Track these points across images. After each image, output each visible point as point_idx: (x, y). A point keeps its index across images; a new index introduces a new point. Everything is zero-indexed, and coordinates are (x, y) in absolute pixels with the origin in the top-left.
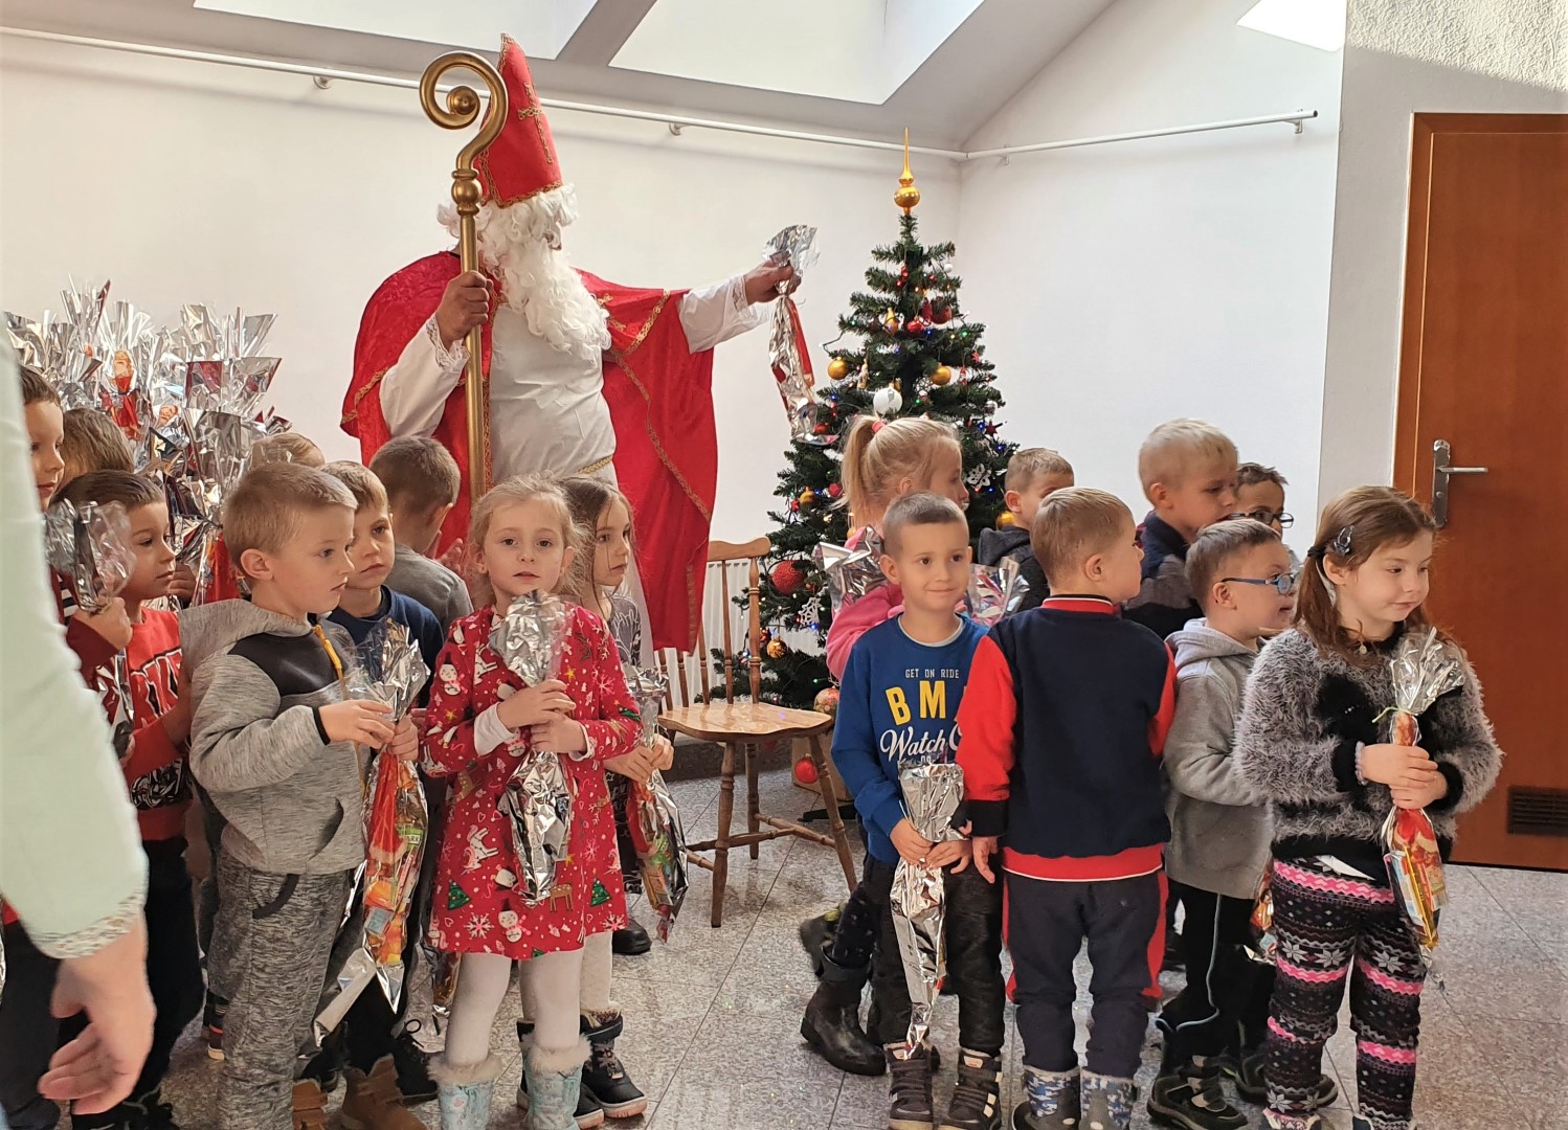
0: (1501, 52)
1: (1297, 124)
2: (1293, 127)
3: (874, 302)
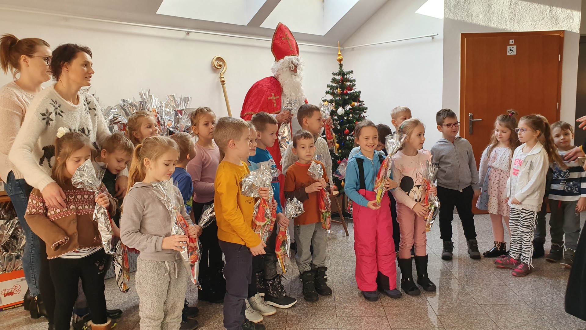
0: (480, 18)
1: (432, 37)
2: (431, 38)
3: (333, 86)
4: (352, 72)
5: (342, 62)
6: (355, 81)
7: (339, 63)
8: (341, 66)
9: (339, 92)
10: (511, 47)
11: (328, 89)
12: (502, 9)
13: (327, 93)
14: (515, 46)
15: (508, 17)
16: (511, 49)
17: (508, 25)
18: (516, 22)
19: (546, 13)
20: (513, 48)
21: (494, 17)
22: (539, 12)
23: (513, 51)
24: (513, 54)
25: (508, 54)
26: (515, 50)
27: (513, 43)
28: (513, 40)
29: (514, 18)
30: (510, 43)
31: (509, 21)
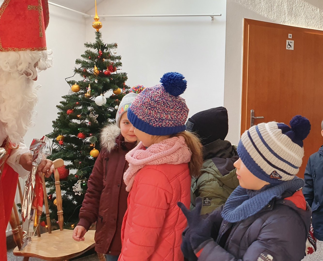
2: (211, 18)
3: (87, 63)
4: (116, 45)
5: (100, 30)
6: (120, 59)
7: (96, 30)
8: (98, 35)
9: (96, 71)
10: (290, 41)
11: (79, 66)
13: (77, 71)
14: (293, 41)
15: (286, 10)
16: (290, 43)
17: (287, 18)
18: (293, 16)
19: (316, 12)
21: (275, 7)
22: (311, 9)
23: (291, 46)
24: (290, 49)
25: (287, 48)
26: (292, 45)
27: (291, 38)
28: (291, 35)
29: (291, 12)
30: (289, 37)
31: (287, 14)
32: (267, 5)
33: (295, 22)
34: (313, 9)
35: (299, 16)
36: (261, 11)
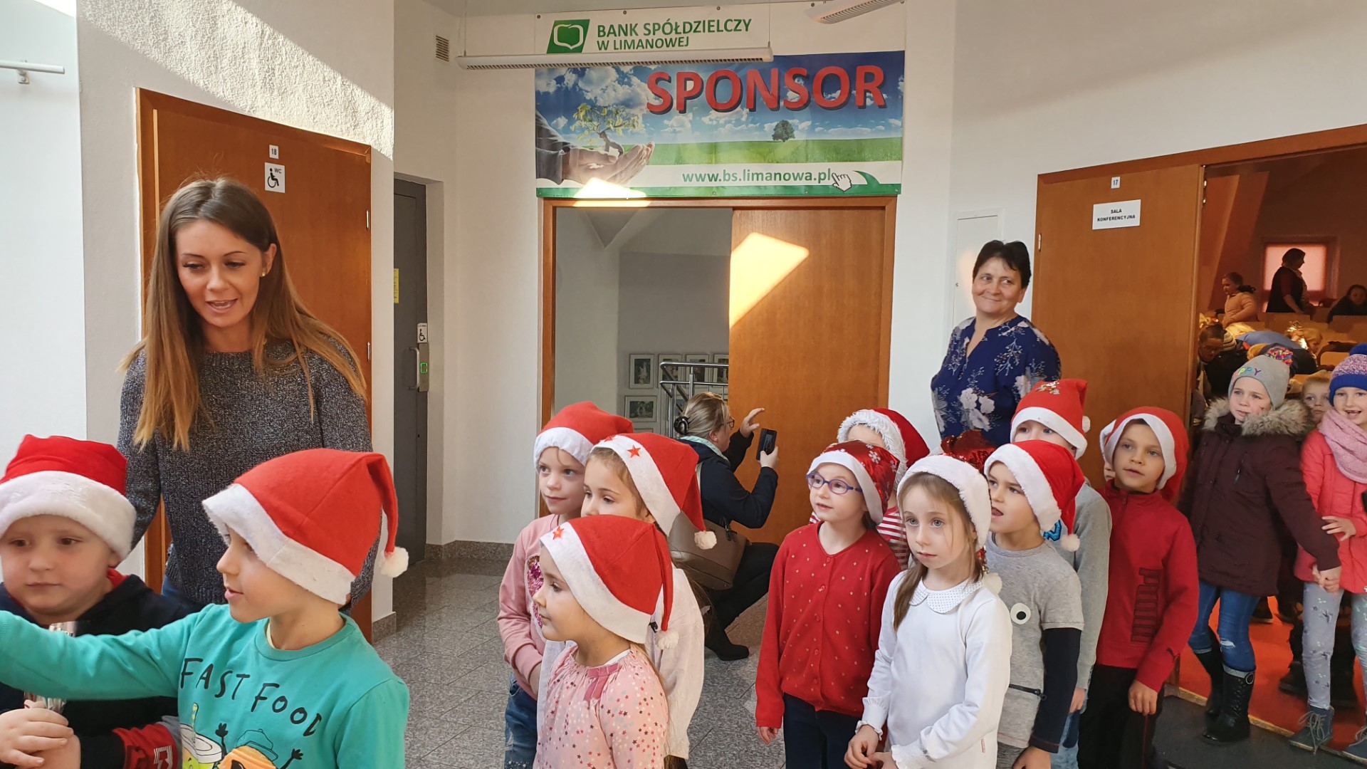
1: (23, 74)
10: (274, 166)
12: (242, 41)
14: (282, 168)
15: (257, 73)
16: (273, 172)
17: (259, 97)
18: (276, 93)
19: (335, 87)
20: (276, 170)
21: (226, 61)
22: (321, 79)
23: (276, 180)
24: (277, 189)
25: (267, 188)
26: (281, 177)
27: (277, 157)
28: (277, 148)
29: (270, 80)
30: (272, 156)
31: (259, 84)
32: (203, 54)
33: (283, 111)
34: (327, 79)
35: (292, 96)
36: (188, 68)
